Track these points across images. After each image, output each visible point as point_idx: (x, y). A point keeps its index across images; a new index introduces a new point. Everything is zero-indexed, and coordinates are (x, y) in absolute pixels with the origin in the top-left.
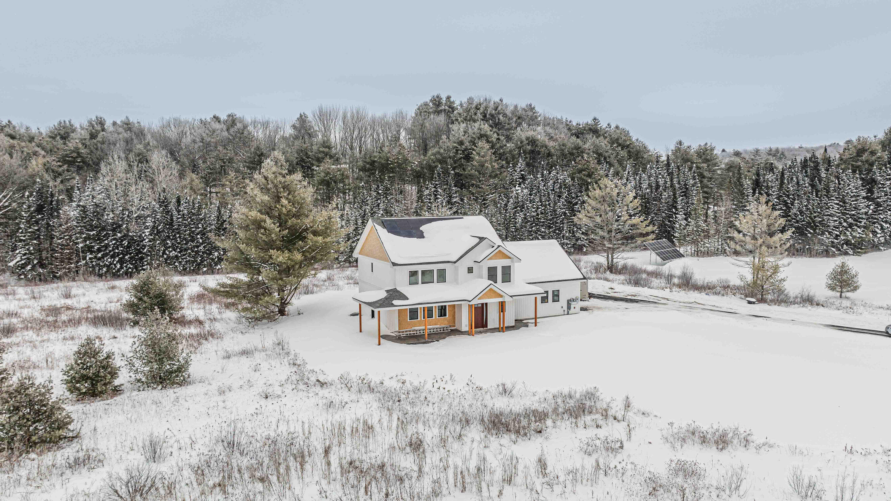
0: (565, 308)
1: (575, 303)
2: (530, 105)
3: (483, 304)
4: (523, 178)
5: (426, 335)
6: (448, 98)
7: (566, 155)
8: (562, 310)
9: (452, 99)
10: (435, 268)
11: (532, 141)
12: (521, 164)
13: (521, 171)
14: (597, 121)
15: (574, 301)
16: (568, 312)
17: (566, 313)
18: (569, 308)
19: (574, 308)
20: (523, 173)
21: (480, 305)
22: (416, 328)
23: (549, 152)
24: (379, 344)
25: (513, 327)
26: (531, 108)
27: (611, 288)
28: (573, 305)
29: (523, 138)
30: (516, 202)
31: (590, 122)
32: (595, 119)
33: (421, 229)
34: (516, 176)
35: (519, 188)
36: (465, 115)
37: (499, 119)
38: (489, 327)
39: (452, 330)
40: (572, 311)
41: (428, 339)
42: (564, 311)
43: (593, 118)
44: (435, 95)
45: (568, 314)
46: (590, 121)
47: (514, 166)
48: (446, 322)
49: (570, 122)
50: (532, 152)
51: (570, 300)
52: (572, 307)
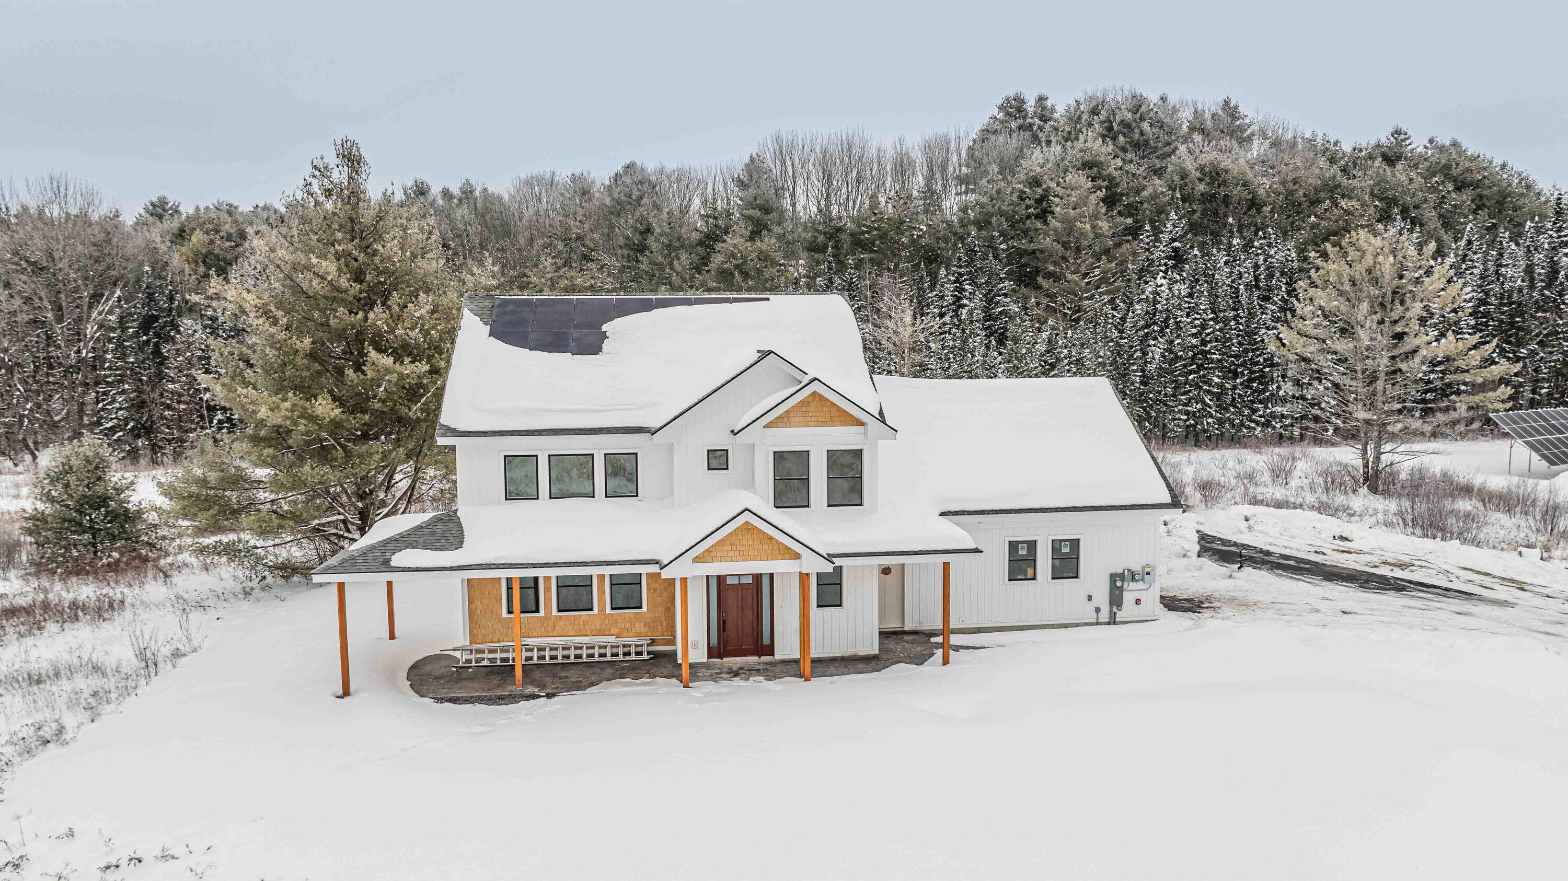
0: (1102, 599)
1: (1140, 585)
2: (1227, 102)
3: (758, 577)
4: (1178, 258)
5: (519, 672)
6: (1041, 99)
7: (1300, 205)
8: (1091, 606)
9: (1049, 103)
10: (599, 446)
11: (1214, 175)
12: (1174, 224)
13: (1174, 240)
14: (1402, 137)
15: (1133, 579)
16: (1113, 615)
17: (1104, 616)
18: (1116, 599)
19: (1138, 602)
20: (1177, 244)
21: (749, 580)
22: (530, 641)
23: (1254, 198)
24: (346, 693)
25: (874, 658)
26: (1230, 110)
27: (1342, 538)
28: (1131, 592)
29: (1190, 165)
30: (1147, 313)
31: (1384, 140)
32: (1398, 132)
33: (604, 328)
34: (1159, 253)
35: (1164, 282)
36: (1067, 129)
37: (1142, 133)
38: (779, 655)
39: (656, 656)
40: (1128, 610)
41: (524, 684)
42: (1098, 610)
43: (1391, 129)
44: (1011, 94)
45: (1113, 621)
46: (1384, 137)
47: (1157, 231)
48: (639, 627)
49: (1336, 144)
50: (1208, 198)
51: (1122, 577)
52: (1128, 598)
